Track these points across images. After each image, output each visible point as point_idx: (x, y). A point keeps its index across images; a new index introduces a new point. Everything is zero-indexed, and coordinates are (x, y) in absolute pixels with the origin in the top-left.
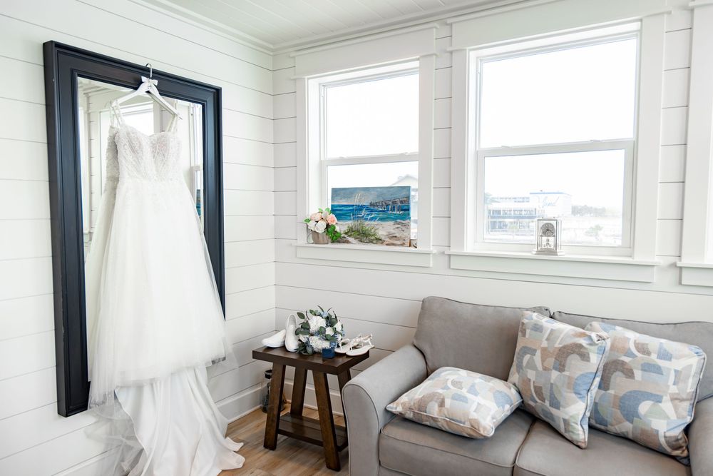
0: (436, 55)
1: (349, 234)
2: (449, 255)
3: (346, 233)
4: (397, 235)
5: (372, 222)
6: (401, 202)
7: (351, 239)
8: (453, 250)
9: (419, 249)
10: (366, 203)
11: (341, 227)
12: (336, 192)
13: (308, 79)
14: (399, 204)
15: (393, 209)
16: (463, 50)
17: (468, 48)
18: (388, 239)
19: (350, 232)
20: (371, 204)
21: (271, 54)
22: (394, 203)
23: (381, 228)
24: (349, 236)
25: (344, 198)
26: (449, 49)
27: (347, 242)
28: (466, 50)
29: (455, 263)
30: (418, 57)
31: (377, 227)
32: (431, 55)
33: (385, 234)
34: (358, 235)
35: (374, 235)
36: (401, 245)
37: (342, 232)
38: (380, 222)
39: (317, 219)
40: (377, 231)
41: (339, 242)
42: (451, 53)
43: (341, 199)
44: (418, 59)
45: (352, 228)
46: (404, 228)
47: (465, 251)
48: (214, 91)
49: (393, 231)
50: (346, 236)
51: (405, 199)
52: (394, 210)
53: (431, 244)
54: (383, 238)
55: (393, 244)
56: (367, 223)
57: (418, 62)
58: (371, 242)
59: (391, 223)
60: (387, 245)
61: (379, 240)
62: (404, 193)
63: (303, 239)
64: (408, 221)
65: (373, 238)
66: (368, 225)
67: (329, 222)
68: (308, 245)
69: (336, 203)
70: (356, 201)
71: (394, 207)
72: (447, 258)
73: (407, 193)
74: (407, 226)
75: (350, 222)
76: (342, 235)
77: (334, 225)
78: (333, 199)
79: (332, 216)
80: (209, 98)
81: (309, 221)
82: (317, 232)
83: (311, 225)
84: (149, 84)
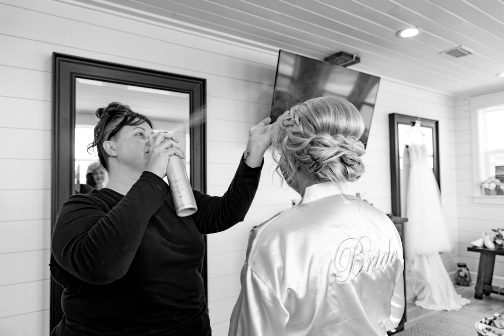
12: (497, 168)
21: (453, 99)
39: (490, 182)
41: (501, 194)
48: (435, 122)
63: (478, 193)
67: (497, 184)
68: (482, 196)
69: (498, 174)
77: (499, 186)
78: (496, 172)
79: (498, 181)
80: (433, 125)
81: (483, 183)
82: (489, 190)
83: (486, 186)
84: (418, 123)
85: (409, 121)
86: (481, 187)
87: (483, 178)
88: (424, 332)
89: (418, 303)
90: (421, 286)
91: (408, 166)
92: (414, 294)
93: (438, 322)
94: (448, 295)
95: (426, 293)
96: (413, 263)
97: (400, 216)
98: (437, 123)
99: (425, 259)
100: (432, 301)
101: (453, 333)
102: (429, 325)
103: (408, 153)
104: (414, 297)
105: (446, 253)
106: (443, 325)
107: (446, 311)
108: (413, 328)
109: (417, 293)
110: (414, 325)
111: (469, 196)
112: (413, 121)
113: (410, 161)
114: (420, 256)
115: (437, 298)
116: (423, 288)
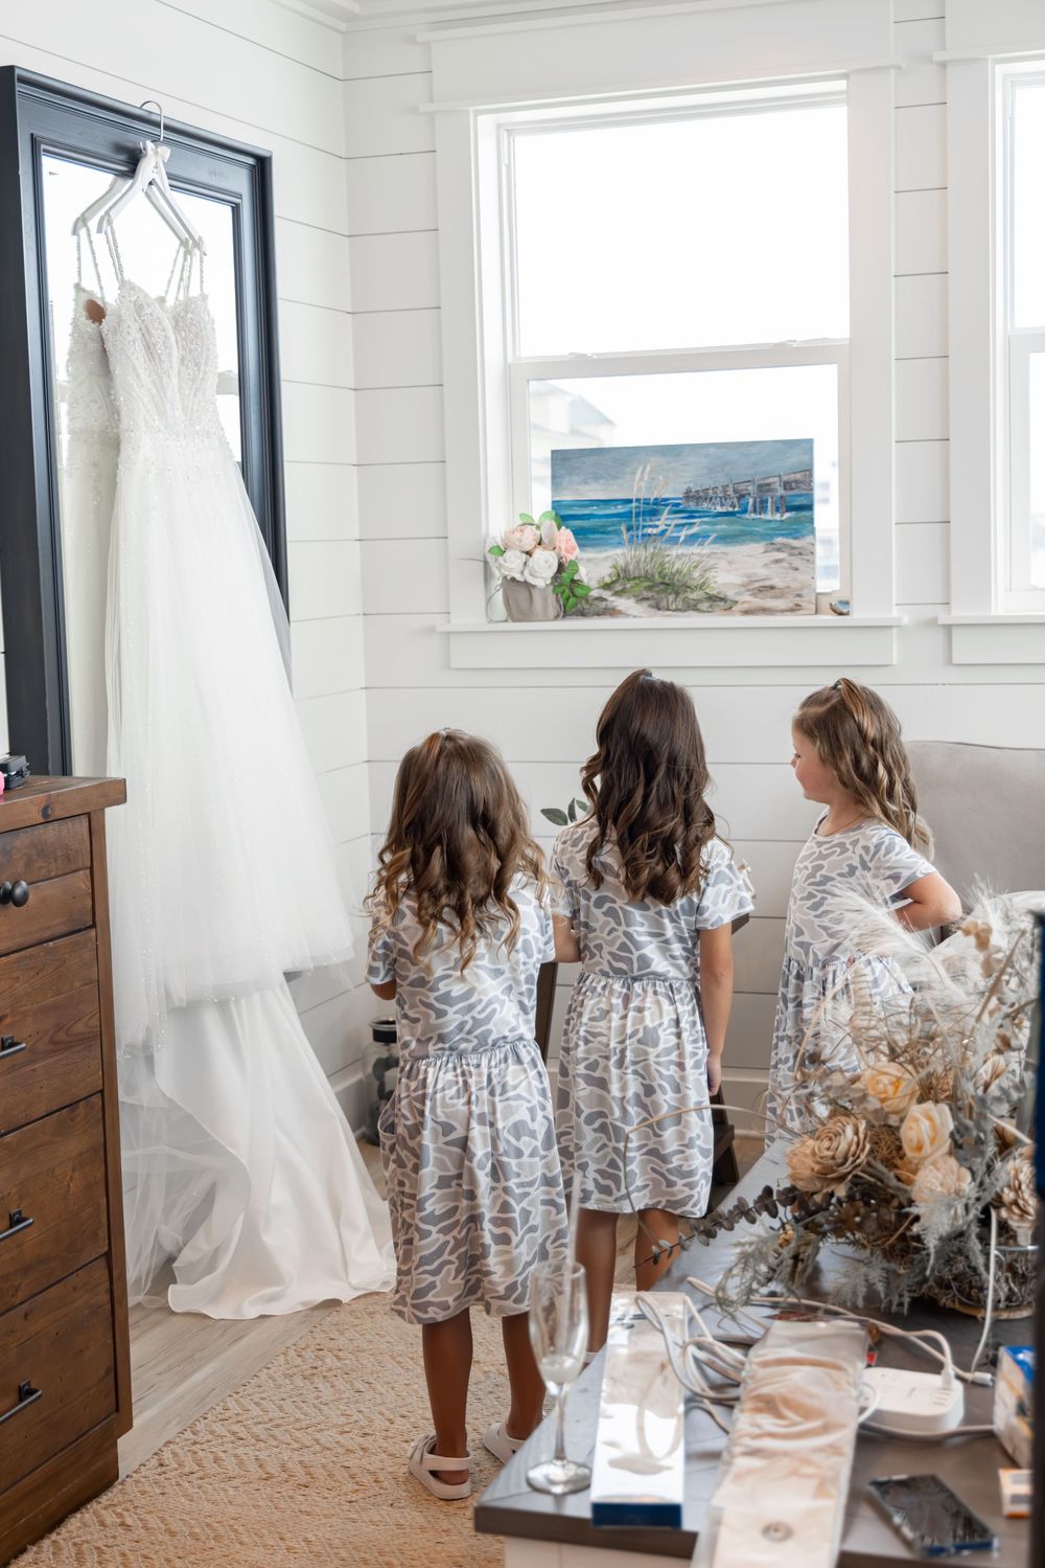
0: (898, 68)
1: (618, 587)
2: (948, 628)
3: (607, 587)
4: (776, 582)
5: (695, 549)
6: (787, 485)
7: (621, 603)
8: (959, 613)
9: (858, 615)
10: (672, 490)
11: (595, 567)
12: (563, 462)
13: (478, 113)
14: (781, 492)
15: (761, 507)
16: (980, 59)
17: (990, 57)
18: (747, 597)
19: (621, 581)
20: (688, 496)
21: (343, 26)
22: (764, 488)
23: (723, 564)
24: (617, 594)
25: (597, 478)
26: (939, 56)
27: (612, 612)
28: (986, 60)
29: (966, 648)
30: (844, 71)
31: (712, 562)
32: (886, 68)
33: (738, 580)
34: (649, 588)
35: (701, 587)
36: (792, 610)
37: (594, 584)
38: (719, 548)
39: (529, 543)
40: (709, 575)
41: (583, 614)
42: (943, 65)
43: (585, 482)
44: (845, 76)
45: (625, 570)
46: (797, 562)
47: (993, 613)
48: (251, 161)
49: (762, 572)
50: (606, 594)
51: (798, 476)
52: (763, 509)
53: (894, 602)
54: (730, 594)
55: (764, 611)
56: (675, 551)
57: (844, 82)
58: (693, 607)
59: (757, 548)
60: (747, 612)
61: (717, 601)
62: (794, 459)
63: (472, 608)
64: (809, 539)
65: (694, 596)
66: (680, 557)
67: (563, 553)
68: (492, 627)
69: (567, 496)
70: (637, 486)
71: (763, 503)
72: (940, 635)
73: (805, 458)
74: (807, 554)
75: (619, 551)
76: (595, 593)
77: (574, 564)
78: (556, 481)
79: (565, 536)
80: (239, 181)
81: (501, 551)
82: (528, 586)
83: (512, 564)
84: (156, 160)
85: (102, 136)
86: (487, 575)
87: (497, 524)
88: (230, 1463)
89: (179, 1296)
90: (196, 1191)
91: (109, 444)
92: (158, 1246)
93: (299, 1381)
94: (336, 1210)
95: (226, 1221)
96: (150, 1060)
97: (66, 768)
98: (261, 169)
99: (211, 1020)
100: (258, 1268)
101: (380, 1423)
102: (256, 1411)
103: (101, 360)
104: (158, 1259)
105: (322, 972)
106: (327, 1393)
107: (332, 1304)
108: (167, 1456)
109: (170, 1236)
110: (172, 1432)
111: (431, 630)
112: (130, 139)
113: (113, 412)
114: (186, 1013)
115: (282, 1240)
116: (209, 1199)
